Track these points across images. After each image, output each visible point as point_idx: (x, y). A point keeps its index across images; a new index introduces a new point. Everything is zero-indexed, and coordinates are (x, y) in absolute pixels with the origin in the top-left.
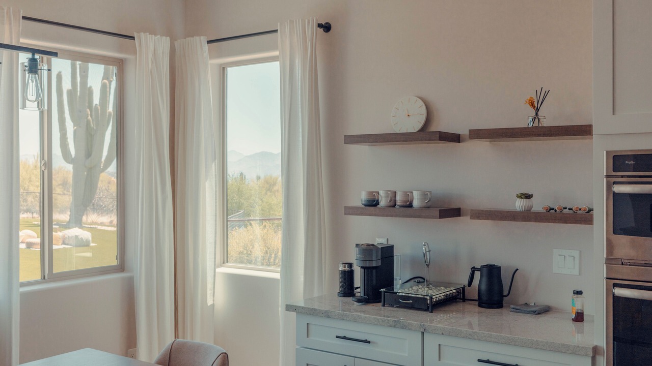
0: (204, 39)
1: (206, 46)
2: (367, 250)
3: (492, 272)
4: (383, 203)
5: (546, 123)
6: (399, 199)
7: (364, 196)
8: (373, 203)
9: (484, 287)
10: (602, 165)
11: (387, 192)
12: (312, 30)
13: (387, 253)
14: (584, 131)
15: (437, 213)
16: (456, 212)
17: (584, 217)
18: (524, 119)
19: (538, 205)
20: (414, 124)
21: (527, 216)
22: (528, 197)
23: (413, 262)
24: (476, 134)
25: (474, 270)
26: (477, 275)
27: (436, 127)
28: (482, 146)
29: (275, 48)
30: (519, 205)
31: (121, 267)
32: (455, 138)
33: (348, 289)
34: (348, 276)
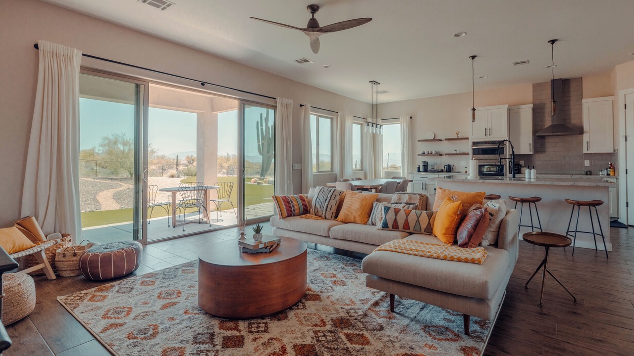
1: (379, 121)
2: (424, 162)
3: (449, 166)
4: (426, 153)
5: (459, 137)
6: (429, 153)
7: (422, 152)
8: (424, 153)
9: (447, 169)
10: (471, 144)
11: (427, 151)
12: (408, 118)
13: (427, 163)
14: (467, 139)
15: (438, 154)
16: (441, 155)
17: (468, 154)
18: (455, 136)
19: (458, 152)
20: (432, 138)
21: (456, 154)
23: (432, 165)
24: (446, 139)
25: (445, 166)
27: (436, 138)
28: (447, 142)
29: (399, 121)
30: (455, 152)
31: (362, 170)
32: (441, 140)
33: (419, 171)
34: (419, 168)
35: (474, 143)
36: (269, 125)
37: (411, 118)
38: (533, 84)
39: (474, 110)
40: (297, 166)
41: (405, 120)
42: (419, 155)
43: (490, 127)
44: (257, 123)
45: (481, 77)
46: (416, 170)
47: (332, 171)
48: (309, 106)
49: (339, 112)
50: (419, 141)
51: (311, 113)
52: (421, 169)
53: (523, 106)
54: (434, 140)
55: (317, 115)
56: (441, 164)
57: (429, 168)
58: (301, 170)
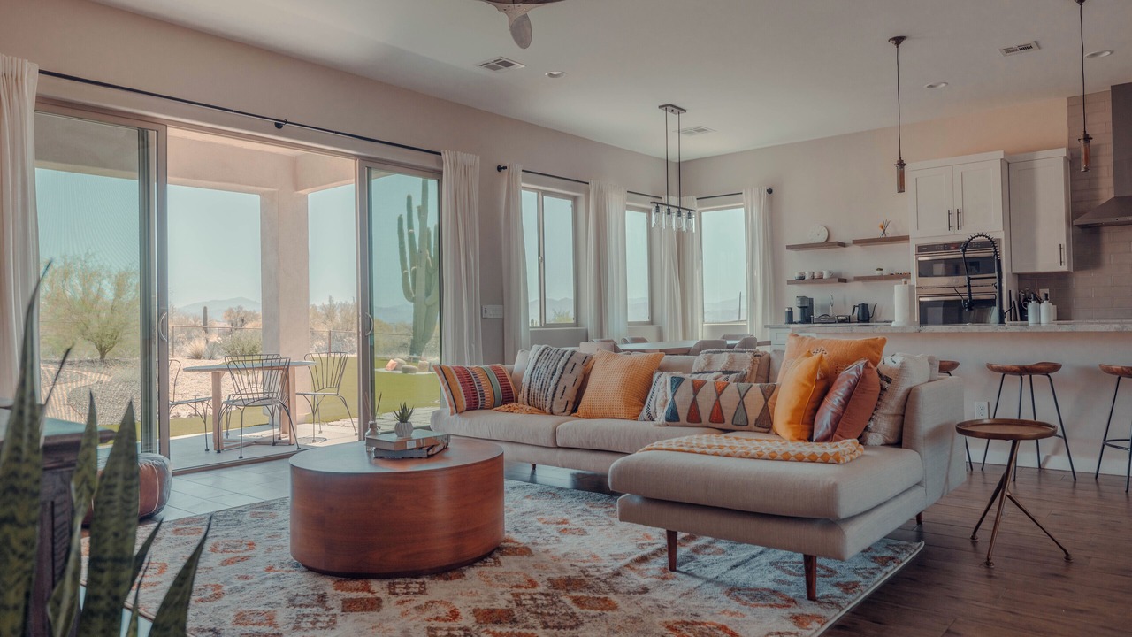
0: (695, 198)
1: (696, 201)
2: (803, 299)
3: (864, 307)
4: (807, 278)
5: (888, 236)
6: (816, 275)
7: (797, 275)
8: (802, 278)
9: (860, 314)
10: (913, 250)
11: (810, 273)
12: (764, 193)
13: (811, 301)
14: (906, 238)
15: (837, 280)
16: (845, 281)
17: (907, 276)
18: (878, 234)
19: (885, 273)
20: (822, 239)
21: (881, 278)
22: (881, 270)
23: (823, 307)
24: (856, 242)
25: (855, 307)
26: (857, 309)
27: (832, 240)
28: (857, 248)
29: (742, 201)
30: (877, 273)
31: (651, 322)
32: (843, 245)
33: (790, 320)
34: (790, 314)
35: (921, 249)
36: (428, 226)
37: (770, 191)
38: (1069, 99)
39: (901, 164)
40: (493, 311)
41: (754, 199)
42: (790, 282)
43: (960, 207)
44: (400, 220)
45: (931, 86)
46: (784, 318)
47: (577, 324)
48: (517, 169)
49: (592, 183)
50: (789, 247)
51: (523, 185)
52: (796, 317)
53: (1041, 154)
54: (829, 244)
55: (538, 191)
56: (845, 303)
57: (816, 314)
58: (503, 319)
